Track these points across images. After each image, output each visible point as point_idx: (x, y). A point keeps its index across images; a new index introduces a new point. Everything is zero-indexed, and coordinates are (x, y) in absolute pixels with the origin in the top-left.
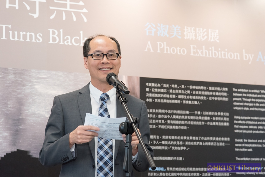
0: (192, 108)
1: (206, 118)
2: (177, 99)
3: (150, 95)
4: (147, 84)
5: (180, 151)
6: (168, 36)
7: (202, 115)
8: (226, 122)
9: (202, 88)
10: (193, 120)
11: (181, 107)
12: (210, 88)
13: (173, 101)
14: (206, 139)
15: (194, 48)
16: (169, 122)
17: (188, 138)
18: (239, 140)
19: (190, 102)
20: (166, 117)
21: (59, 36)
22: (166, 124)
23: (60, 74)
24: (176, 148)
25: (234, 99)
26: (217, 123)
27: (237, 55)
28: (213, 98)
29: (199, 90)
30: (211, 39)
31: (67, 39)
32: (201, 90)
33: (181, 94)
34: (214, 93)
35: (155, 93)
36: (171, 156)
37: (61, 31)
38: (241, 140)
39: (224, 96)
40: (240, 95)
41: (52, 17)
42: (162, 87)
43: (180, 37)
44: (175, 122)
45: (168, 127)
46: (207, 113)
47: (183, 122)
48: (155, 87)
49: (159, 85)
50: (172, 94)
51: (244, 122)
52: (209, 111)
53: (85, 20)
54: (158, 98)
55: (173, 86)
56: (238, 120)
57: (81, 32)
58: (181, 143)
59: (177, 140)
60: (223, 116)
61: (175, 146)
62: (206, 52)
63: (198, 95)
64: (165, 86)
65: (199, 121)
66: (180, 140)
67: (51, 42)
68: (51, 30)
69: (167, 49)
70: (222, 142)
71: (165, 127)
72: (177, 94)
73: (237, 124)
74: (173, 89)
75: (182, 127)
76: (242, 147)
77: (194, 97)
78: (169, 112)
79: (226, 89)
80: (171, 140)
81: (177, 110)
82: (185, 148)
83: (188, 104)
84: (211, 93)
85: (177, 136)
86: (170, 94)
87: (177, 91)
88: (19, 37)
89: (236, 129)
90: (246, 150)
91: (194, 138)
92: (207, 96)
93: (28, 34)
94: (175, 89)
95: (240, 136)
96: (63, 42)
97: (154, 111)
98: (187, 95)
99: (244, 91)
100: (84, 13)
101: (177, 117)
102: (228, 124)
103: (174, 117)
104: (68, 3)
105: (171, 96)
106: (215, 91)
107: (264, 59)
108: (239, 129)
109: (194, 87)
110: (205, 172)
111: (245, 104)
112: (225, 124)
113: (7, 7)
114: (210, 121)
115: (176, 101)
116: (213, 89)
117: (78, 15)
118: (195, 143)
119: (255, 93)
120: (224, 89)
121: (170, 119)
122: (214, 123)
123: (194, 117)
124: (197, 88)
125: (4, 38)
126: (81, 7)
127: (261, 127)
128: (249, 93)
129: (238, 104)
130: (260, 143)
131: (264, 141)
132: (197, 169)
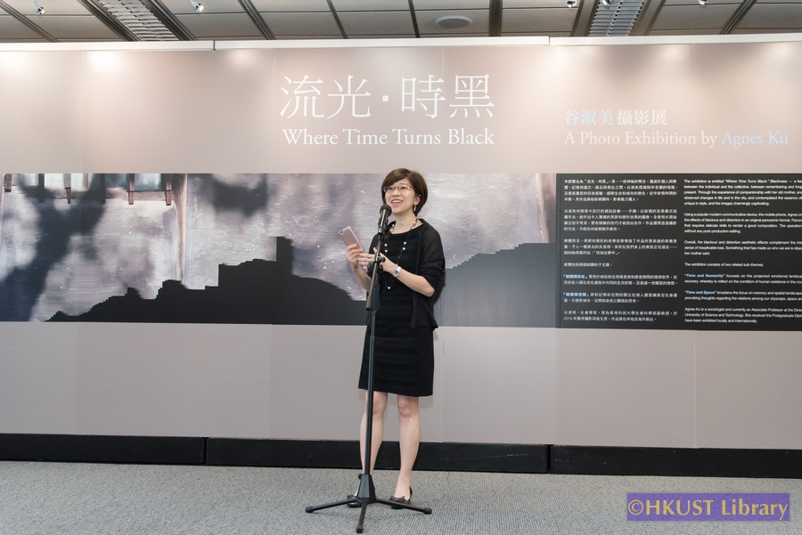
0: (625, 207)
1: (644, 217)
2: (605, 196)
3: (570, 193)
4: (566, 181)
5: (608, 255)
6: (595, 123)
7: (638, 214)
8: (673, 220)
9: (640, 181)
10: (626, 220)
11: (610, 205)
12: (651, 181)
13: (600, 199)
14: (642, 241)
15: (630, 135)
16: (593, 223)
17: (618, 241)
18: (690, 242)
19: (623, 199)
20: (589, 217)
21: (460, 135)
22: (590, 226)
23: (461, 176)
24: (602, 253)
25: (685, 193)
26: (659, 223)
27: (692, 139)
28: (655, 193)
29: (635, 184)
30: (655, 121)
31: (470, 137)
32: (639, 184)
33: (611, 190)
34: (657, 187)
35: (576, 190)
36: (594, 262)
37: (463, 129)
38: (694, 242)
39: (671, 190)
40: (695, 187)
41: (452, 116)
42: (585, 184)
43: (611, 124)
44: (601, 223)
45: (592, 229)
46: (646, 211)
47: (612, 223)
48: (576, 184)
49: (582, 181)
50: (599, 190)
51: (699, 220)
52: (648, 209)
53: (491, 115)
54: (579, 196)
55: (600, 181)
56: (690, 217)
57: (486, 129)
58: (609, 247)
59: (603, 244)
60: (669, 214)
61: (600, 250)
62: (647, 139)
63: (634, 190)
64: (589, 182)
65: (634, 220)
66: (607, 244)
67: (451, 142)
68: (451, 130)
69: (593, 139)
70: (666, 244)
71: (589, 229)
72: (605, 191)
73: (688, 223)
74: (600, 184)
75: (611, 229)
76: (694, 251)
77: (628, 193)
78: (594, 211)
79: (675, 181)
80: (595, 244)
81: (604, 209)
82: (613, 253)
83: (620, 202)
84: (653, 187)
85: (604, 238)
86: (596, 191)
87: (605, 187)
88: (415, 141)
89: (687, 228)
90: (700, 254)
91: (626, 241)
92: (647, 191)
93: (425, 136)
94: (603, 185)
95: (691, 236)
96: (465, 141)
97: (574, 211)
98: (618, 191)
99: (702, 181)
100: (489, 108)
101: (605, 217)
102: (675, 223)
103: (601, 217)
104: (471, 98)
105: (597, 193)
106: (659, 185)
107: (733, 141)
108: (691, 228)
109: (629, 181)
110: (640, 280)
111: (702, 198)
112: (671, 223)
113: (403, 110)
114: (649, 220)
115: (604, 199)
116: (655, 181)
117: (482, 110)
118: (628, 247)
119: (716, 184)
120: (671, 181)
121: (595, 220)
122: (655, 223)
123: (628, 217)
124: (632, 182)
125: (399, 143)
126: (486, 101)
127: (725, 226)
128: (708, 184)
129: (691, 198)
130: (721, 245)
131: (728, 242)
132: (629, 277)
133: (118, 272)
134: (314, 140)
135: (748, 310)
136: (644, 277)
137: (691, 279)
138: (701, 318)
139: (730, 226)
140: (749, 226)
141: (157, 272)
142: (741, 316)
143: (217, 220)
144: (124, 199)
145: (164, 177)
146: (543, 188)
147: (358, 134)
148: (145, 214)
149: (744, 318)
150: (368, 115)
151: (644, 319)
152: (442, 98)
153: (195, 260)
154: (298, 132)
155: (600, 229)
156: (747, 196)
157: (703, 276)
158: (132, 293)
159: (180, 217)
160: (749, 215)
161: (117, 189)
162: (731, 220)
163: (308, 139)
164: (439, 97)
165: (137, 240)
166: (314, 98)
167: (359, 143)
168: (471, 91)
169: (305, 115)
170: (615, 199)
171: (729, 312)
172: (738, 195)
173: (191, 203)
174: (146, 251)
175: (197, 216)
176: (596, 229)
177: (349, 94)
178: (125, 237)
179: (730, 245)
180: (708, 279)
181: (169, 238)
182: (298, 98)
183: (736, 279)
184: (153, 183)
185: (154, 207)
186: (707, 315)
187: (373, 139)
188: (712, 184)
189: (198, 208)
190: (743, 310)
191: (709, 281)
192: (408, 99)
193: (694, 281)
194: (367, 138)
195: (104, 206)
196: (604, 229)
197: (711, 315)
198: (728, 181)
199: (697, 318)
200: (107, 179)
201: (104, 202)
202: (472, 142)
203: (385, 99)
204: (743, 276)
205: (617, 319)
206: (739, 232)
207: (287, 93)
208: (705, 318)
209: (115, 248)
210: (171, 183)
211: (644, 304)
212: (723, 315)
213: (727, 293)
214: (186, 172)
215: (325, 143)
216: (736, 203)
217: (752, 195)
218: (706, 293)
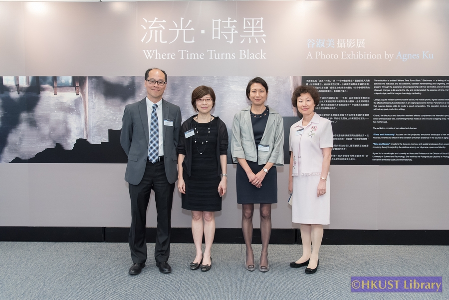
0: (340, 95)
1: (351, 101)
2: (329, 89)
4: (307, 81)
6: (324, 47)
7: (348, 99)
8: (367, 103)
9: (349, 81)
10: (341, 103)
11: (332, 94)
12: (356, 81)
13: (326, 91)
14: (350, 115)
15: (344, 53)
16: (322, 105)
17: (336, 115)
18: (376, 116)
19: (339, 91)
21: (246, 54)
22: (320, 106)
25: (375, 87)
27: (379, 56)
28: (358, 87)
29: (346, 83)
30: (359, 45)
31: (252, 55)
32: (348, 83)
33: (333, 86)
34: (359, 84)
37: (248, 50)
38: (379, 116)
39: (367, 86)
40: (380, 84)
41: (242, 42)
42: (318, 82)
43: (333, 47)
44: (326, 105)
45: (322, 108)
46: (352, 98)
47: (333, 105)
48: (313, 83)
49: (316, 81)
51: (382, 103)
52: (353, 96)
53: (264, 42)
55: (326, 81)
56: (377, 101)
57: (261, 50)
60: (365, 100)
62: (353, 56)
63: (345, 86)
64: (320, 81)
65: (345, 103)
66: (330, 117)
67: (241, 58)
68: (241, 51)
69: (323, 56)
70: (363, 117)
72: (329, 86)
73: (375, 105)
74: (326, 83)
75: (332, 108)
76: (379, 120)
77: (342, 88)
78: (323, 98)
79: (369, 81)
81: (329, 97)
83: (338, 92)
84: (356, 84)
85: (328, 114)
86: (324, 86)
87: (329, 84)
88: (220, 57)
89: (375, 108)
90: (382, 122)
91: (341, 115)
92: (353, 86)
93: (226, 54)
94: (328, 83)
95: (377, 112)
96: (249, 57)
98: (337, 86)
99: (384, 81)
100: (264, 38)
101: (329, 101)
102: (368, 105)
103: (326, 101)
104: (253, 31)
105: (325, 88)
106: (360, 83)
107: (402, 57)
108: (377, 108)
109: (343, 81)
110: (348, 137)
111: (384, 90)
112: (366, 105)
113: (213, 39)
114: (354, 103)
115: (329, 91)
116: (358, 81)
117: (259, 39)
118: (342, 118)
119: (392, 82)
120: (367, 81)
121: (323, 103)
122: (357, 105)
123: (342, 101)
124: (345, 81)
125: (211, 58)
126: (262, 34)
127: (396, 106)
128: (387, 82)
129: (378, 90)
130: (394, 117)
131: (398, 116)
132: (342, 135)
133: (50, 134)
134: (162, 57)
135: (408, 154)
136: (350, 135)
137: (376, 136)
138: (381, 158)
139: (399, 106)
140: (410, 106)
141: (72, 134)
142: (404, 157)
143: (106, 104)
144: (51, 91)
145: (74, 79)
146: (294, 85)
147: (187, 53)
148: (64, 101)
149: (405, 158)
150: (193, 41)
151: (350, 159)
152: (236, 32)
153: (95, 127)
154: (152, 52)
155: (326, 108)
156: (409, 89)
157: (383, 135)
158: (59, 146)
159: (85, 102)
160: (410, 100)
161: (47, 86)
162: (400, 103)
163: (158, 55)
164: (234, 31)
165: (60, 115)
166: (161, 31)
167: (188, 58)
168: (253, 27)
169: (156, 41)
170: (335, 91)
171: (397, 155)
172: (404, 89)
173: (90, 94)
174: (65, 122)
175: (95, 102)
176: (324, 108)
177: (182, 29)
178: (53, 114)
179: (398, 117)
180: (386, 136)
181: (79, 114)
182: (151, 31)
183: (402, 136)
184: (68, 82)
185: (69, 96)
186: (384, 157)
187: (196, 56)
188: (390, 82)
189: (95, 96)
190: (405, 153)
191: (386, 138)
192: (216, 32)
193: (378, 138)
194: (193, 55)
195: (39, 96)
196: (328, 108)
197: (387, 157)
198: (399, 80)
199: (379, 158)
200: (41, 80)
201: (39, 93)
202: (253, 58)
203: (203, 32)
204: (405, 135)
205: (335, 159)
206: (404, 110)
207: (145, 28)
208: (383, 158)
209: (47, 120)
210: (78, 82)
211: (350, 151)
212: (394, 157)
213: (396, 144)
214: (87, 76)
215: (168, 58)
216: (403, 93)
217: (412, 89)
218: (384, 144)
